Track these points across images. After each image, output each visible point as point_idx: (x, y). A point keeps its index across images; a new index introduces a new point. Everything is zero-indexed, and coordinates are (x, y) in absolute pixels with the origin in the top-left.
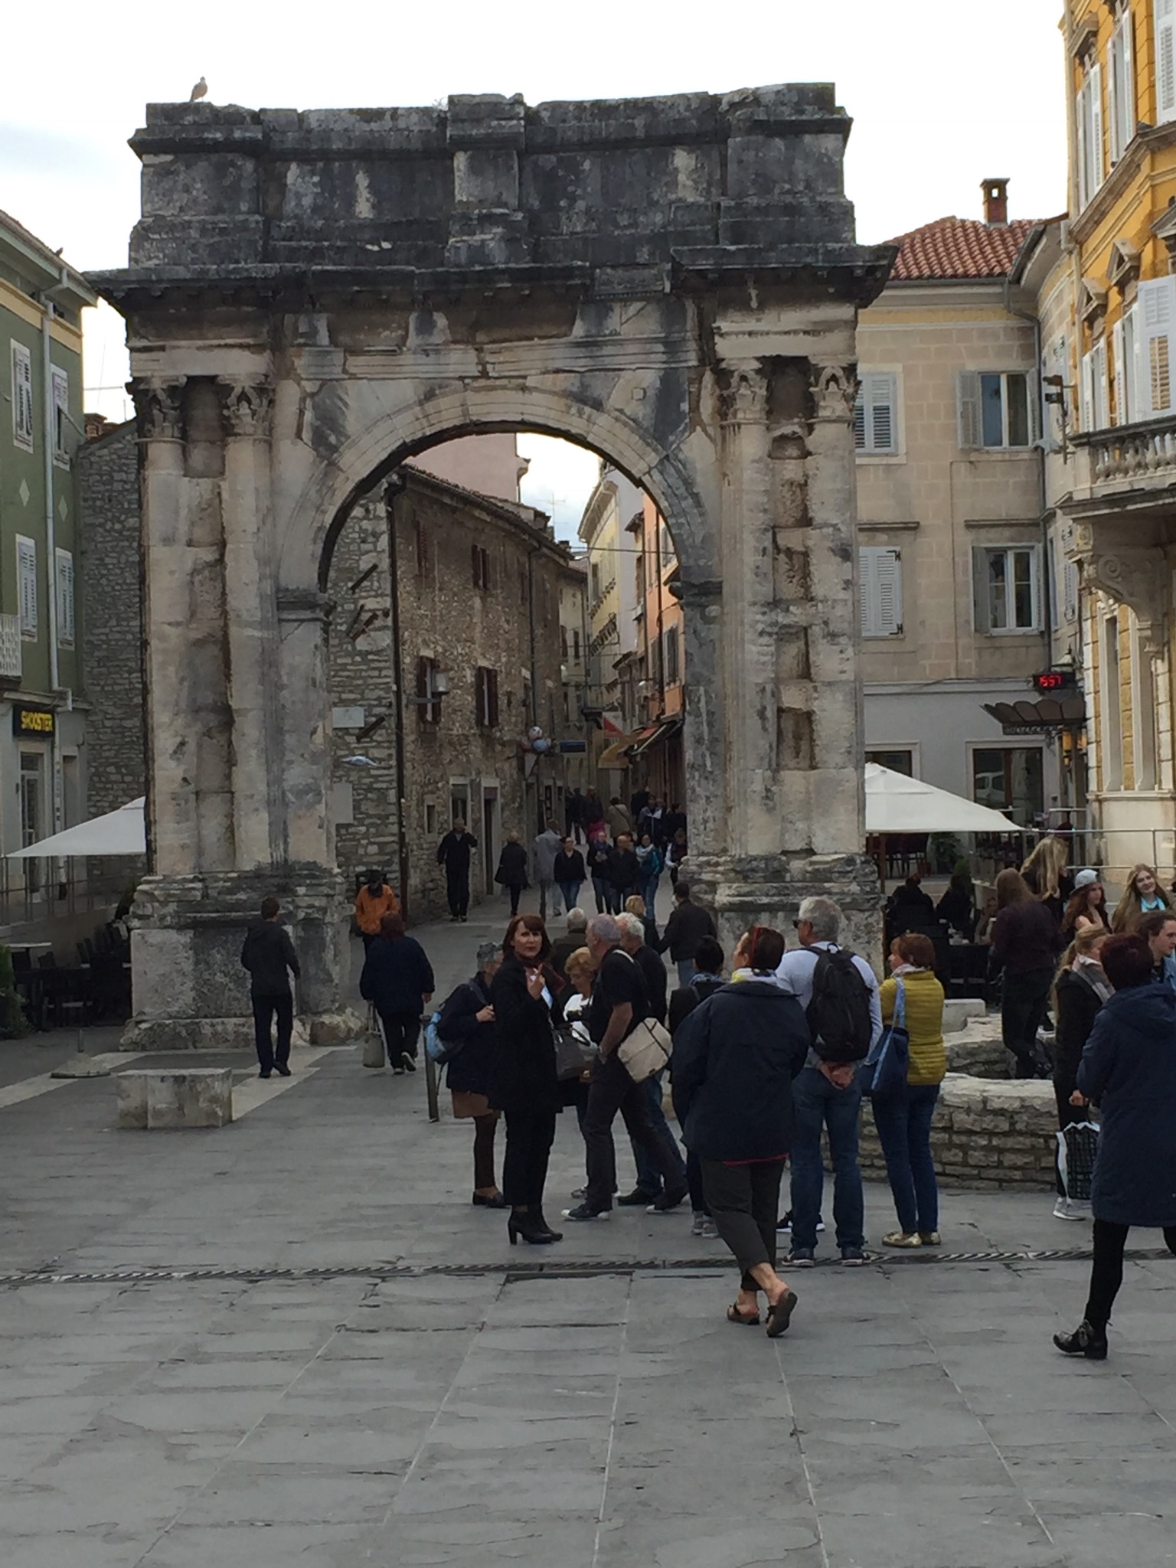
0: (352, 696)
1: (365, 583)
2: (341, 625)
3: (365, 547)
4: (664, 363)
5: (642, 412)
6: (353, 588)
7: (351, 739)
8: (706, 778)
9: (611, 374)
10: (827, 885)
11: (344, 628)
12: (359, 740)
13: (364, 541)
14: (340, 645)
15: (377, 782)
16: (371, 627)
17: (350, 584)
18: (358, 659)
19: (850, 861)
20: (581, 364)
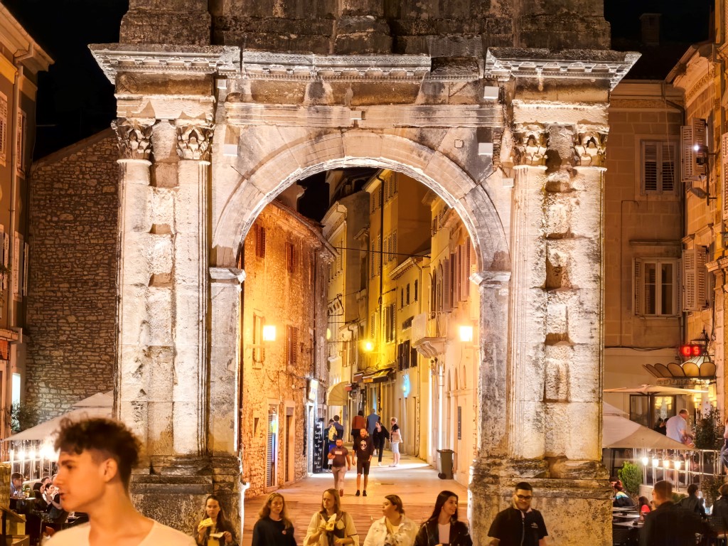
4: (477, 124)
5: (462, 157)
8: (495, 405)
9: (441, 130)
10: (576, 481)
19: (592, 465)
20: (422, 123)
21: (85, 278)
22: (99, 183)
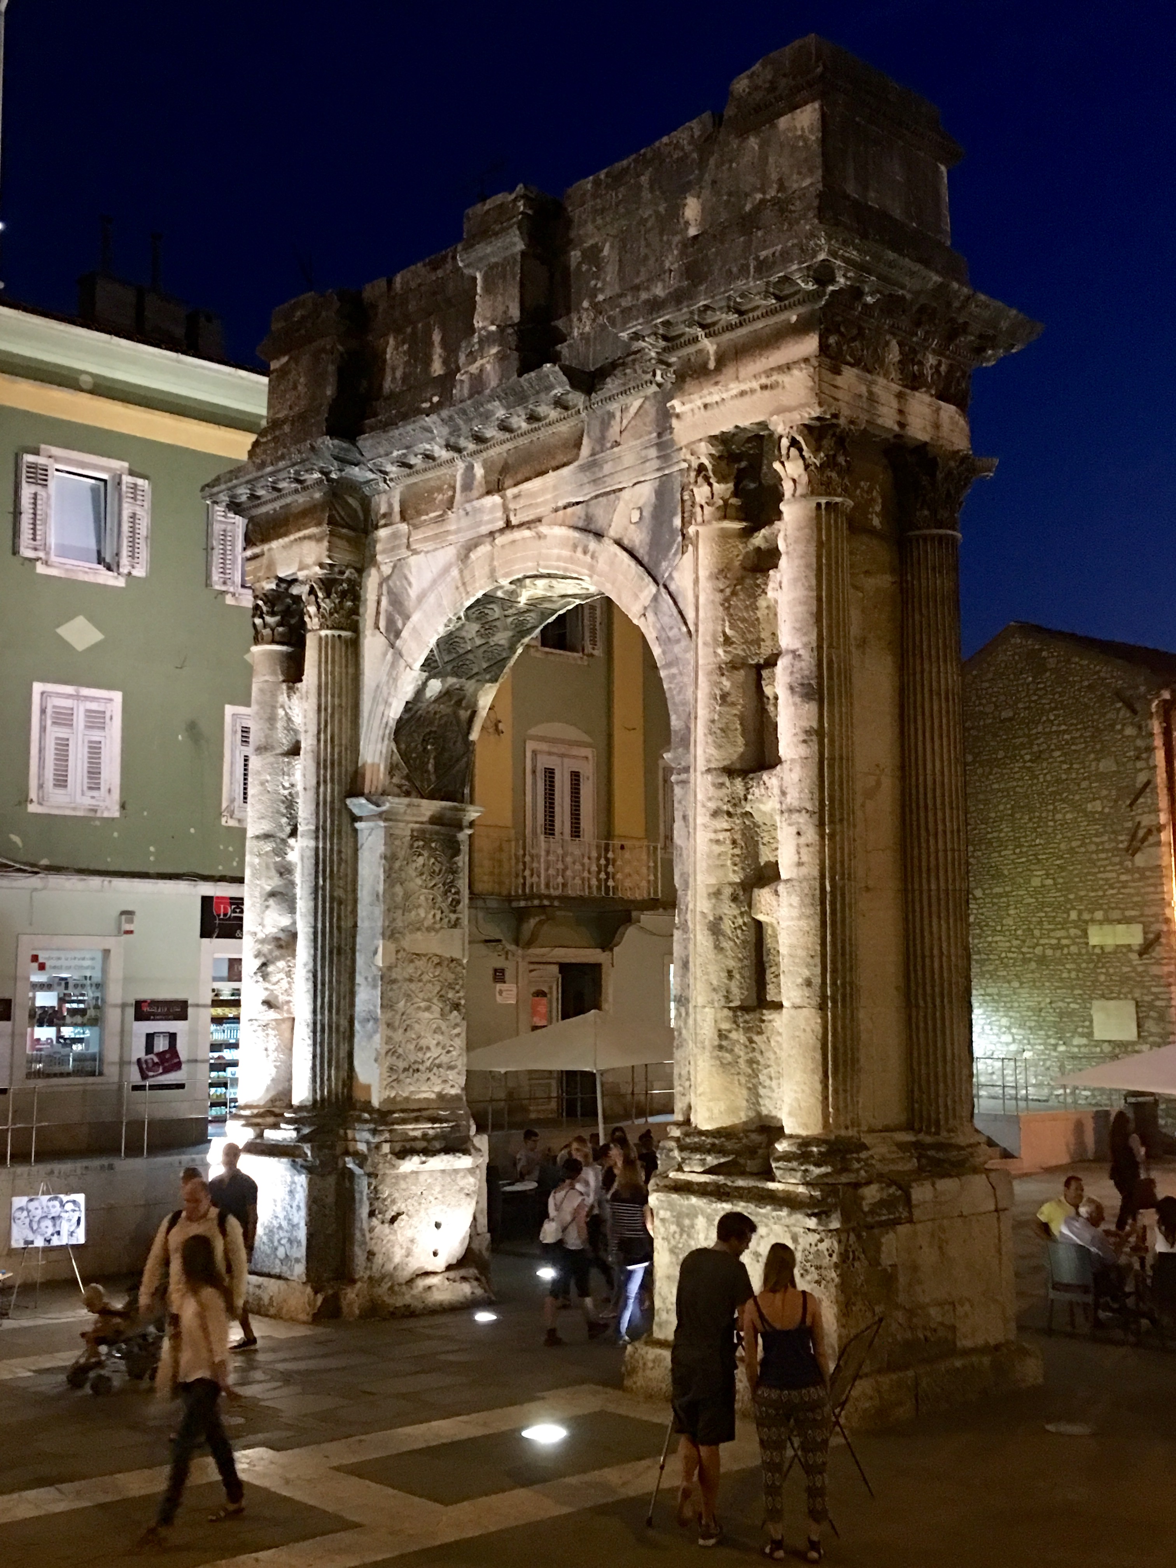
0: (1133, 913)
1: (1141, 800)
2: (1122, 842)
3: (1140, 764)
4: (658, 470)
5: (639, 538)
6: (1131, 805)
7: (1134, 956)
9: (612, 496)
11: (1126, 844)
12: (1140, 955)
13: (1138, 758)
14: (1121, 863)
15: (1158, 999)
16: (1146, 844)
17: (1128, 802)
18: (1137, 876)
20: (588, 492)
21: (989, 836)
22: (996, 707)
